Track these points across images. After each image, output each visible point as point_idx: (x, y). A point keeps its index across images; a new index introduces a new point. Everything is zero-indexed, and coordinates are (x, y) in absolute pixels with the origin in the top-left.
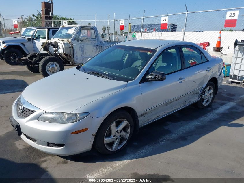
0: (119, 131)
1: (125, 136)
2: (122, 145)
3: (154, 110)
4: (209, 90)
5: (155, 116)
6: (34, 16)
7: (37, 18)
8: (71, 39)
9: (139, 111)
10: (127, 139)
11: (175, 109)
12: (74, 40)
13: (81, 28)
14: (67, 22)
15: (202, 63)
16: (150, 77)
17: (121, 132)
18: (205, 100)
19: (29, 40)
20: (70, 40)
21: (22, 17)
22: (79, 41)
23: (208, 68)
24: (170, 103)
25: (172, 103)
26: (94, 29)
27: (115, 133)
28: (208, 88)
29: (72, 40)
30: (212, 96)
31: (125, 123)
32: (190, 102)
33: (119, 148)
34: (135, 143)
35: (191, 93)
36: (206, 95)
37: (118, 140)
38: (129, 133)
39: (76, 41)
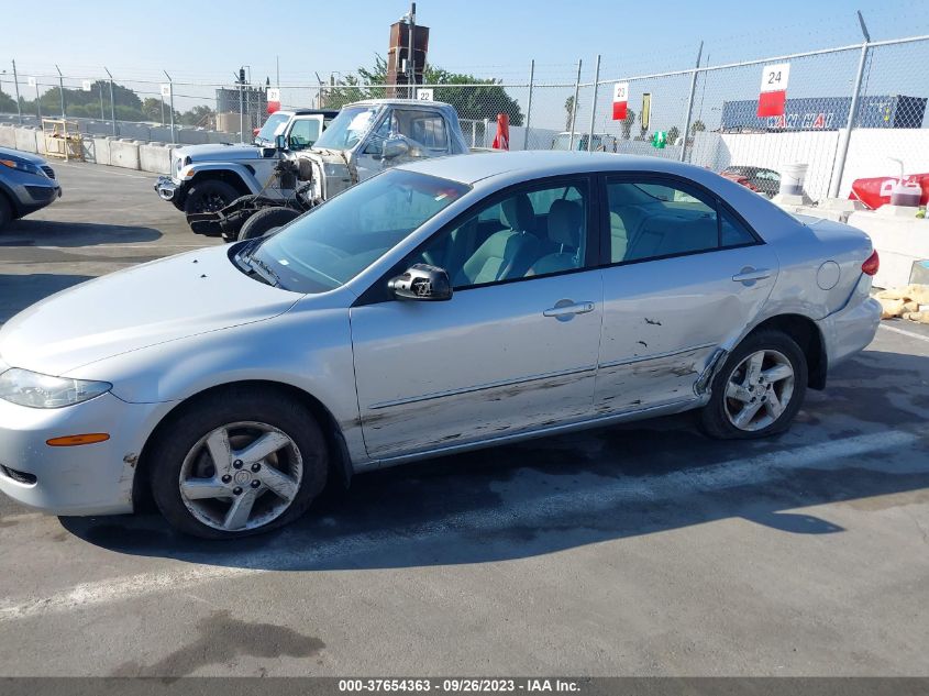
0: (247, 466)
1: (277, 488)
2: (269, 518)
3: (426, 408)
4: (769, 363)
5: (438, 435)
6: (365, 73)
7: (373, 79)
8: (354, 149)
9: (341, 404)
10: (291, 498)
11: (547, 418)
12: (364, 152)
13: (391, 111)
14: (431, 92)
15: (720, 248)
16: (400, 283)
17: (256, 469)
18: (747, 407)
19: (269, 153)
20: (349, 155)
21: (332, 79)
22: (380, 159)
23: (749, 270)
24: (513, 393)
25: (523, 394)
26: (443, 114)
27: (228, 468)
28: (757, 359)
29: (355, 154)
30: (787, 394)
31: (274, 441)
32: (638, 402)
33: (252, 525)
34: (329, 521)
35: (637, 368)
36: (752, 388)
37: (242, 495)
38: (299, 480)
39: (370, 156)
